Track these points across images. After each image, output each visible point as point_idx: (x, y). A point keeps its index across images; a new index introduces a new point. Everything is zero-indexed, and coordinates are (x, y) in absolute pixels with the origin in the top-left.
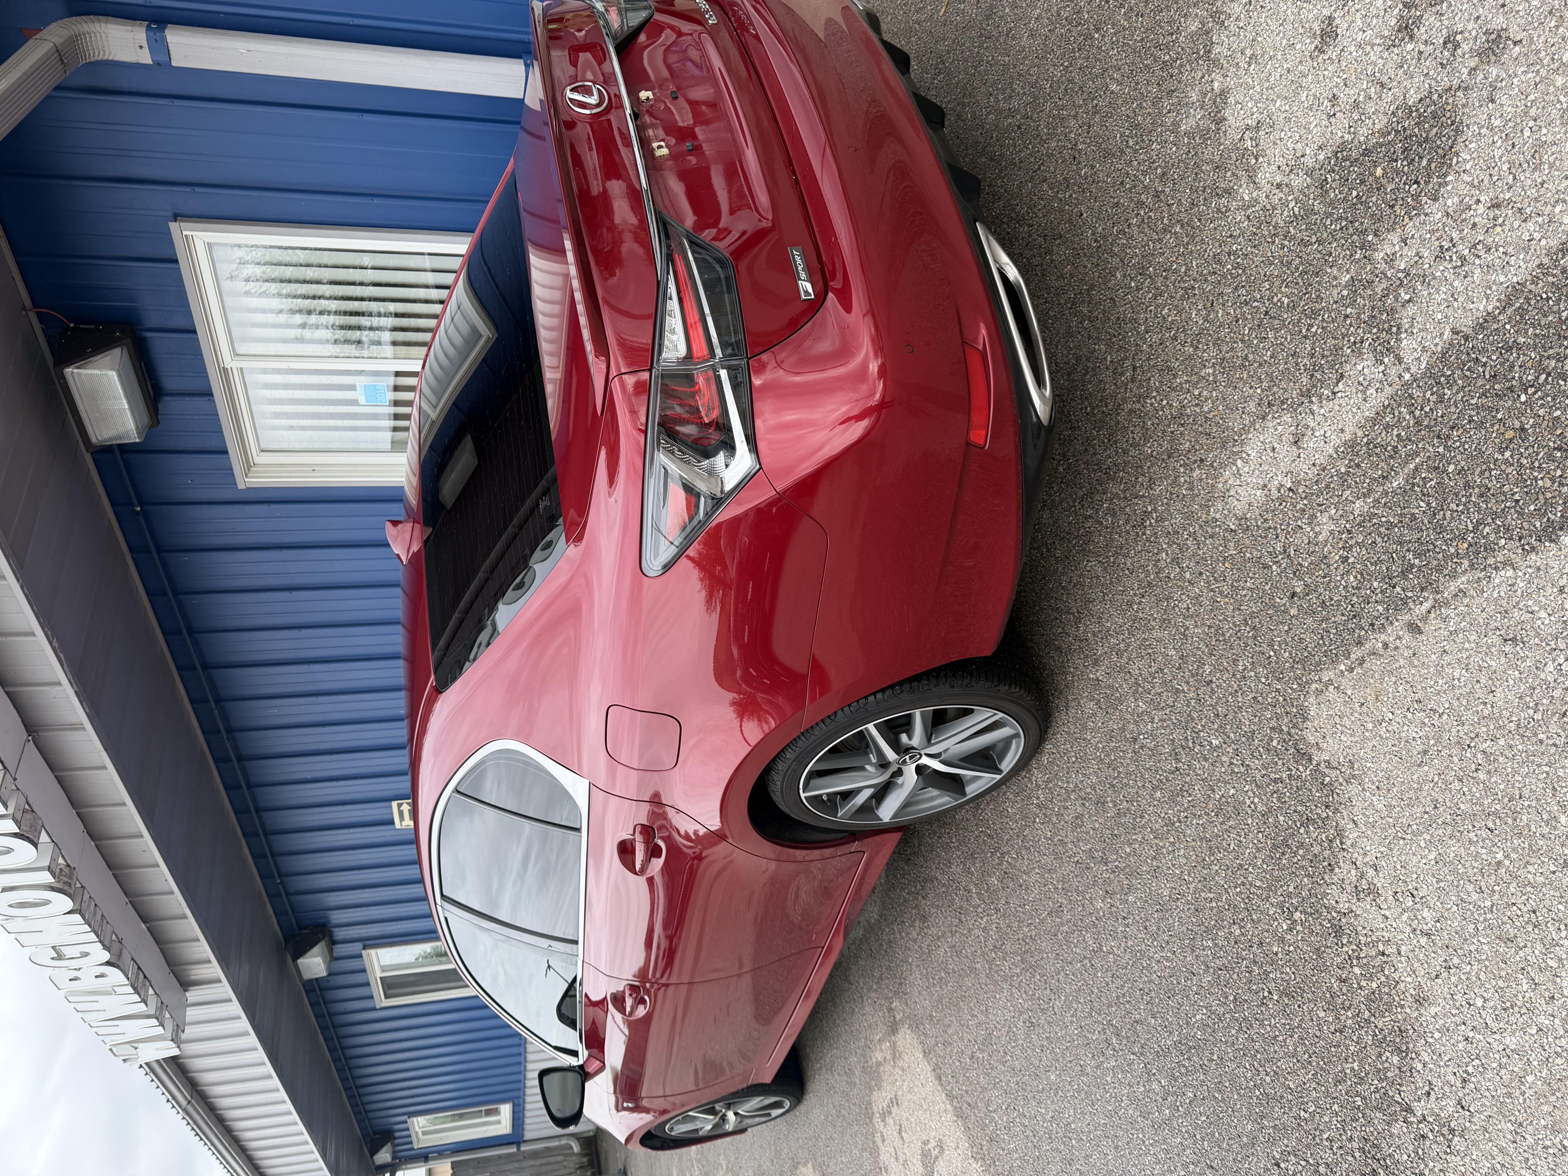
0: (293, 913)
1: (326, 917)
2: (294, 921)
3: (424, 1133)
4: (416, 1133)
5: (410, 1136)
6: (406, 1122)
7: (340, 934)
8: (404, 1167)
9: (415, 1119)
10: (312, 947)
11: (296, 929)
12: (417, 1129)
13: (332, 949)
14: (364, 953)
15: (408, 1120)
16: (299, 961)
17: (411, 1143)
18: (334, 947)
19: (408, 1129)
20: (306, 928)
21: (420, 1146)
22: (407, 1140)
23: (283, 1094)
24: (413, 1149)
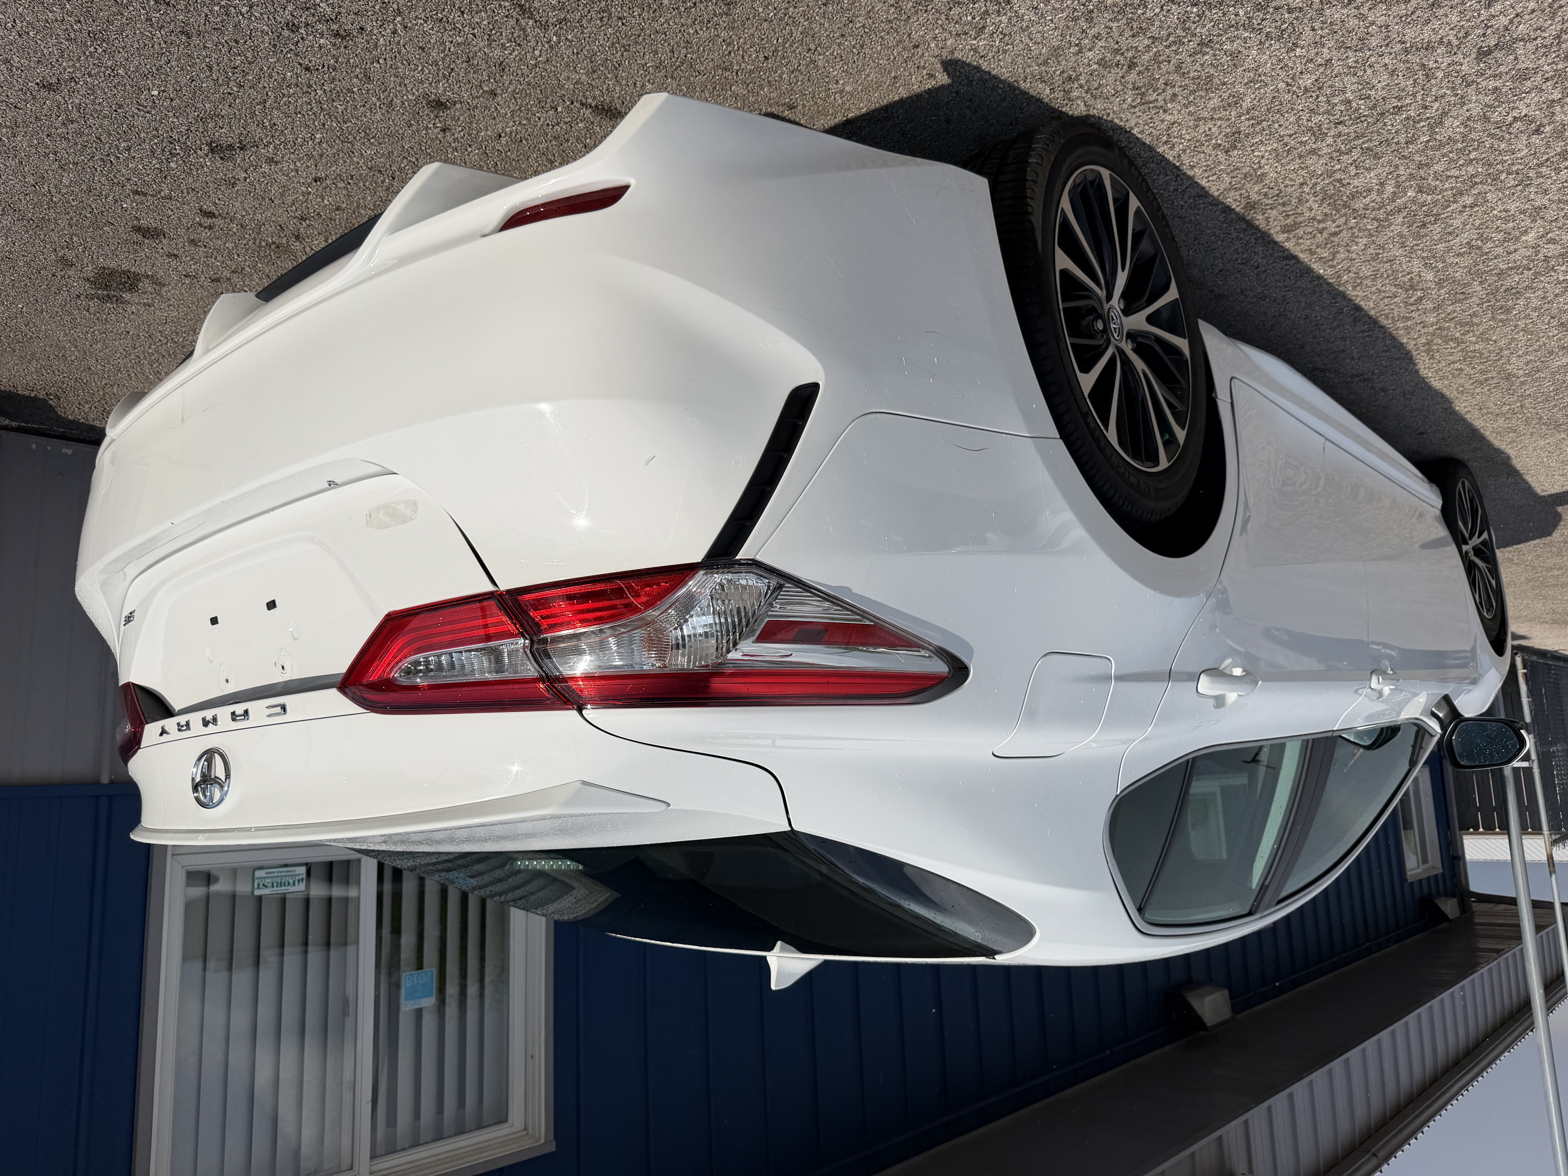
0: (1150, 1030)
2: (1161, 1030)
3: (1425, 861)
4: (1424, 870)
5: (1428, 878)
6: (1412, 883)
8: (1464, 883)
9: (1409, 873)
10: (1191, 1009)
11: (1170, 1026)
12: (1420, 870)
13: (1198, 982)
15: (1409, 881)
16: (1209, 1024)
17: (1436, 876)
19: (1420, 881)
20: (1169, 1016)
21: (1439, 865)
22: (1432, 881)
23: (1369, 1045)
24: (1443, 874)
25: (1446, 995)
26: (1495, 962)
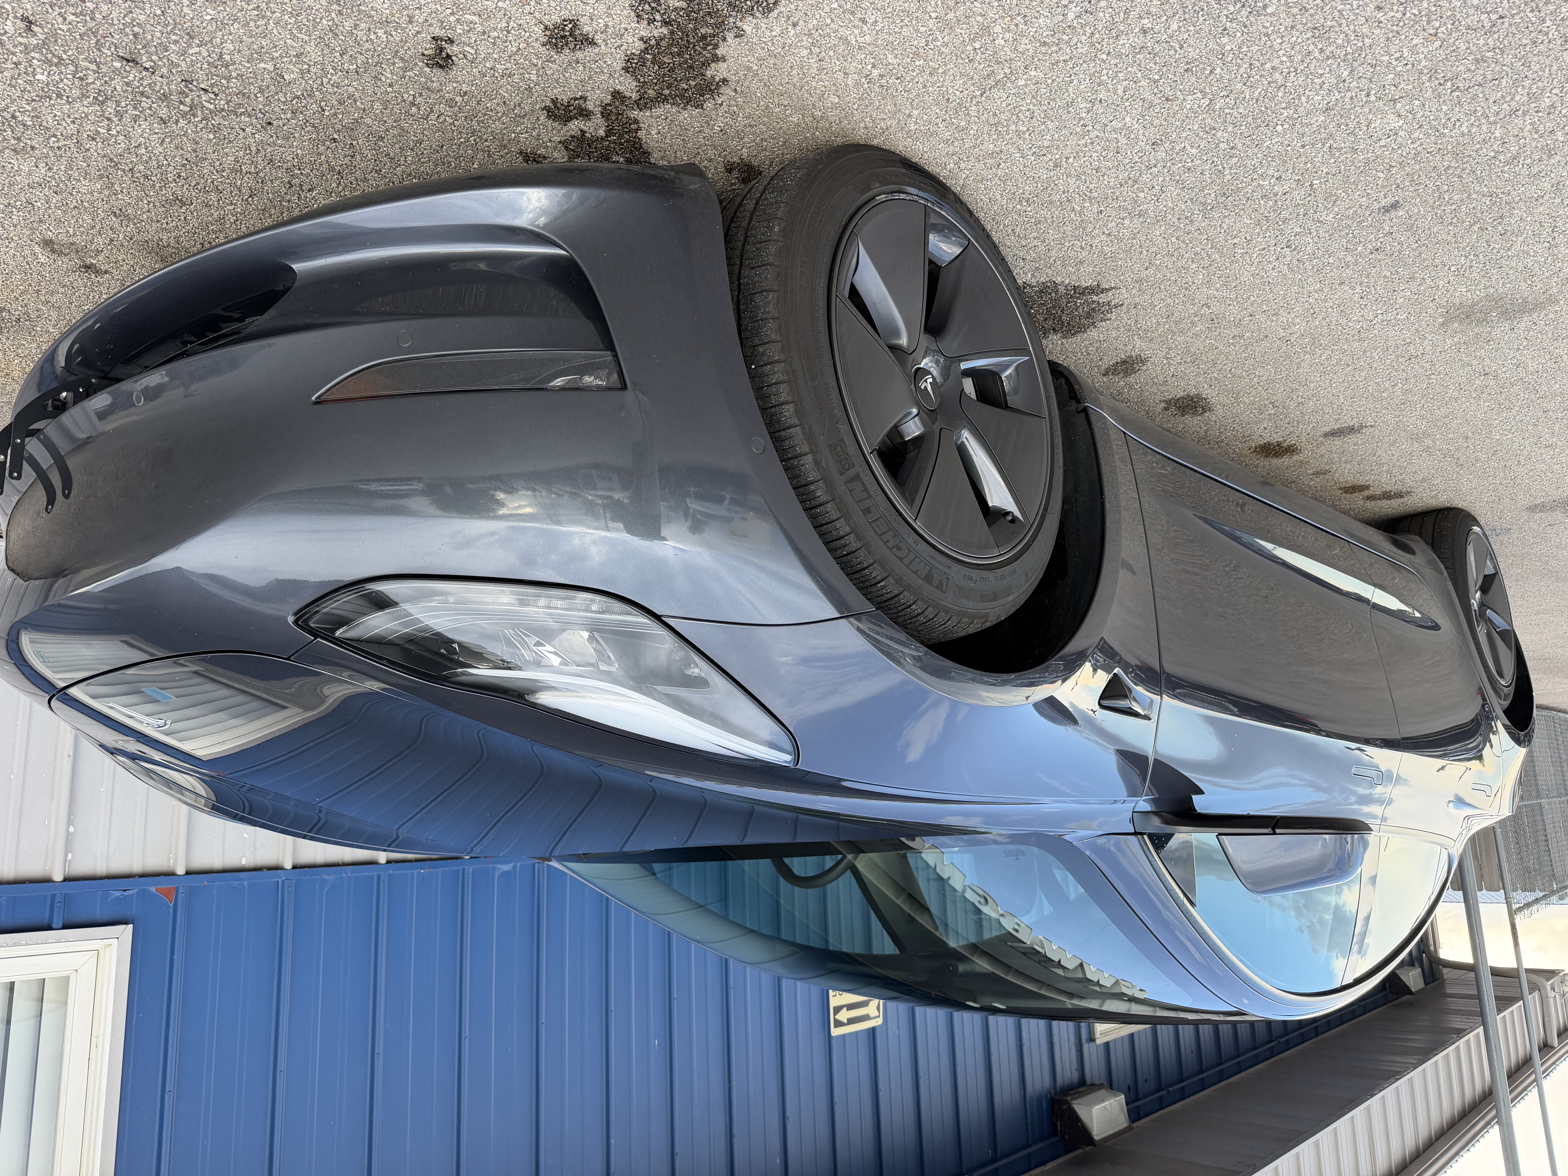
0: (1028, 1146)
1: (1039, 1099)
2: (1040, 1145)
7: (1068, 1075)
10: (1078, 1119)
11: (1054, 1140)
13: (1093, 1085)
14: (1100, 1040)
16: (1096, 1139)
18: (1089, 1082)
20: (1055, 1126)
25: (1388, 1092)
26: (1453, 1047)
